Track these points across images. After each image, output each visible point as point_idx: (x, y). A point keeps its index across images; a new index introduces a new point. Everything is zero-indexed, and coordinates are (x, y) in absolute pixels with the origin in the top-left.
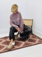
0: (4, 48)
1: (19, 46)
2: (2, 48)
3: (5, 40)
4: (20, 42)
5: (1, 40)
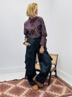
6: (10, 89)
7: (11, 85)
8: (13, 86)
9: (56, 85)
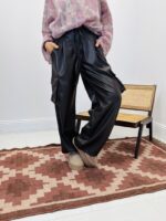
0: (40, 193)
1: (103, 189)
2: (34, 192)
3: (47, 158)
4: (107, 168)
5: (35, 154)
6: (37, 164)
7: (41, 155)
8: (45, 158)
9: (153, 157)
